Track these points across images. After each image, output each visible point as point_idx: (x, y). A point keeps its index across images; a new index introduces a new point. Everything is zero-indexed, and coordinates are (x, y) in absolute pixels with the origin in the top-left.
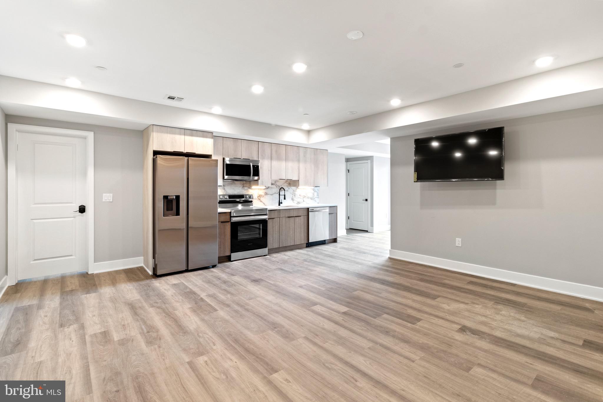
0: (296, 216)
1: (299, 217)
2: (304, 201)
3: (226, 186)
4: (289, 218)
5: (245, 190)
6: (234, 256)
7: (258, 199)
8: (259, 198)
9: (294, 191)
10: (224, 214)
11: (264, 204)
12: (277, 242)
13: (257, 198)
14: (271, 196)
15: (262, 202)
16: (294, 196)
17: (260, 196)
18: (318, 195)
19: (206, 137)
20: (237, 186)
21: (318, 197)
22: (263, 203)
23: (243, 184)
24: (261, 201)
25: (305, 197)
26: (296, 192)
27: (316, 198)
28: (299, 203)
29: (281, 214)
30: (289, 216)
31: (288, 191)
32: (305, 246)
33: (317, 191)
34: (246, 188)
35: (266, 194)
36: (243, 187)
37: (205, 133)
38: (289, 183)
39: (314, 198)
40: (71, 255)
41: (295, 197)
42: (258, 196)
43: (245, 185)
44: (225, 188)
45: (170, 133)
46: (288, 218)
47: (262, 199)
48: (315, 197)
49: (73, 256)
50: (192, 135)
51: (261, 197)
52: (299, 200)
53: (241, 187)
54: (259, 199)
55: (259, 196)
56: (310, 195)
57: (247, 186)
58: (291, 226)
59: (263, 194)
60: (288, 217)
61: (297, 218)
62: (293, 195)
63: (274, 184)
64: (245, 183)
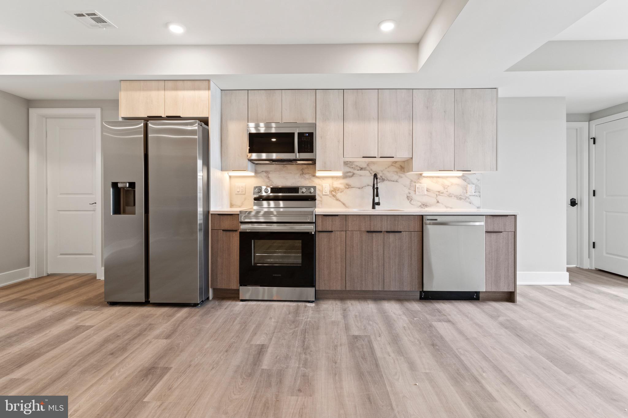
0: (389, 230)
1: (397, 234)
2: (438, 202)
3: (271, 172)
4: (370, 234)
5: (305, 179)
6: (247, 291)
7: (332, 196)
8: (333, 193)
9: (412, 181)
10: (229, 217)
11: (344, 204)
12: (340, 278)
13: (328, 193)
14: (358, 191)
15: (340, 201)
16: (412, 193)
17: (334, 192)
18: (478, 190)
19: (199, 89)
20: (291, 173)
21: (477, 194)
22: (341, 203)
23: (302, 170)
24: (337, 200)
25: (443, 193)
26: (417, 185)
27: (471, 198)
28: (425, 205)
29: (350, 224)
30: (369, 230)
31: (397, 181)
32: (419, 297)
33: (475, 181)
34: (307, 176)
35: (347, 187)
36: (303, 174)
37: (197, 83)
38: (401, 166)
39: (466, 197)
40: (91, 254)
41: (415, 194)
42: (332, 189)
43: (306, 171)
44: (270, 175)
45: (144, 90)
46: (367, 234)
47: (339, 195)
48: (469, 194)
49: (93, 255)
50: (176, 89)
51: (337, 191)
52: (425, 200)
53: (298, 175)
54: (334, 196)
55: (332, 191)
56: (457, 191)
57: (309, 173)
58: (374, 249)
59: (342, 187)
60: (368, 232)
61: (391, 235)
62: (409, 189)
63: (365, 168)
64: (306, 168)
